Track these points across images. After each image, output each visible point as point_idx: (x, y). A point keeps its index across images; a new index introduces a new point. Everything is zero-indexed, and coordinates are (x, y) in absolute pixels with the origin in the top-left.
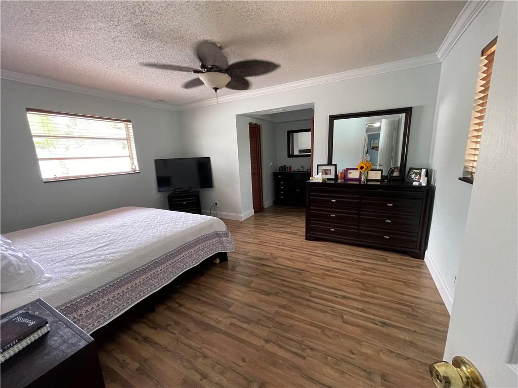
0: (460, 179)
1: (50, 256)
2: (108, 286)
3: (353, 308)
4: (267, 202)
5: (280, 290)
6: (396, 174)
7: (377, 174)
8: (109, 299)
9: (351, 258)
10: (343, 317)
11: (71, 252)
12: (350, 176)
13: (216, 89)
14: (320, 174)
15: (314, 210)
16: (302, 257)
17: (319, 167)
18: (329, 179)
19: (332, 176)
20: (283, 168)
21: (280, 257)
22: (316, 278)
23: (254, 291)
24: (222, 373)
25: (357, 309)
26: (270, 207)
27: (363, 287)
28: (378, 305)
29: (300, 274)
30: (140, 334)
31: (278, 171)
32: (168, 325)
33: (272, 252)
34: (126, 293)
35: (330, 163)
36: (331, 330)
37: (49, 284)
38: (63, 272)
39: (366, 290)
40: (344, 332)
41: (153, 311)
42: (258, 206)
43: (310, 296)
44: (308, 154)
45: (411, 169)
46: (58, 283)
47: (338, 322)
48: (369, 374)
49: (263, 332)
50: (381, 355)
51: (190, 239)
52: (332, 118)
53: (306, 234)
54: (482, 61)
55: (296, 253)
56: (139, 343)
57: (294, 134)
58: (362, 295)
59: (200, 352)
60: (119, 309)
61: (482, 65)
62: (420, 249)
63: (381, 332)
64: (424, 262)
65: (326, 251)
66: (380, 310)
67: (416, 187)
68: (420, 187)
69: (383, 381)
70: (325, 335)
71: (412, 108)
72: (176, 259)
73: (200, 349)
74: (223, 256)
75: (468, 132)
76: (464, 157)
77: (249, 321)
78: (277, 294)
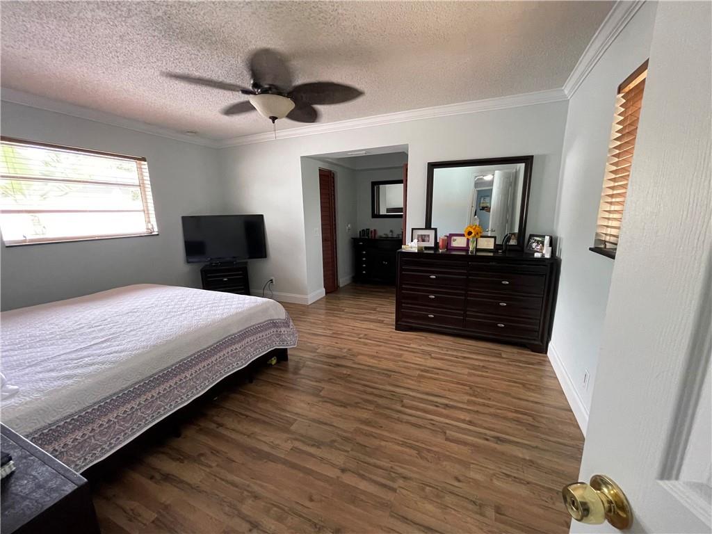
0: (591, 249)
1: (15, 358)
2: (108, 401)
3: (458, 420)
4: (344, 279)
5: (362, 399)
6: (513, 242)
7: (489, 241)
8: (110, 421)
9: (455, 353)
10: (445, 433)
11: (51, 351)
12: (454, 244)
13: (274, 119)
14: (415, 241)
15: (407, 289)
16: (392, 354)
17: (414, 231)
18: (426, 248)
19: (432, 244)
20: (365, 232)
21: (361, 354)
22: (409, 381)
23: (326, 402)
24: (280, 519)
25: (463, 421)
26: (348, 285)
27: (471, 392)
28: (490, 414)
29: (390, 376)
30: (158, 471)
31: (358, 236)
32: (202, 455)
33: (350, 347)
34: (137, 410)
35: (428, 225)
36: (429, 451)
37: (13, 400)
38: (36, 381)
39: (475, 396)
40: (447, 453)
41: (178, 435)
42: (331, 285)
43: (403, 406)
44: (399, 214)
45: (531, 236)
46: (28, 399)
47: (440, 440)
48: (480, 506)
49: (339, 459)
50: (495, 482)
51: (235, 330)
52: (432, 166)
53: (396, 322)
54: (618, 99)
55: (382, 348)
56: (156, 483)
57: (381, 186)
58: (469, 402)
59: (248, 491)
60: (125, 434)
61: (618, 105)
63: (494, 450)
64: (547, 357)
65: (423, 345)
66: (493, 421)
67: (538, 259)
68: (543, 259)
69: (497, 515)
70: (422, 458)
71: (532, 156)
72: (213, 359)
73: (249, 486)
74: (281, 355)
75: (601, 189)
76: (596, 221)
77: (318, 444)
78: (356, 405)
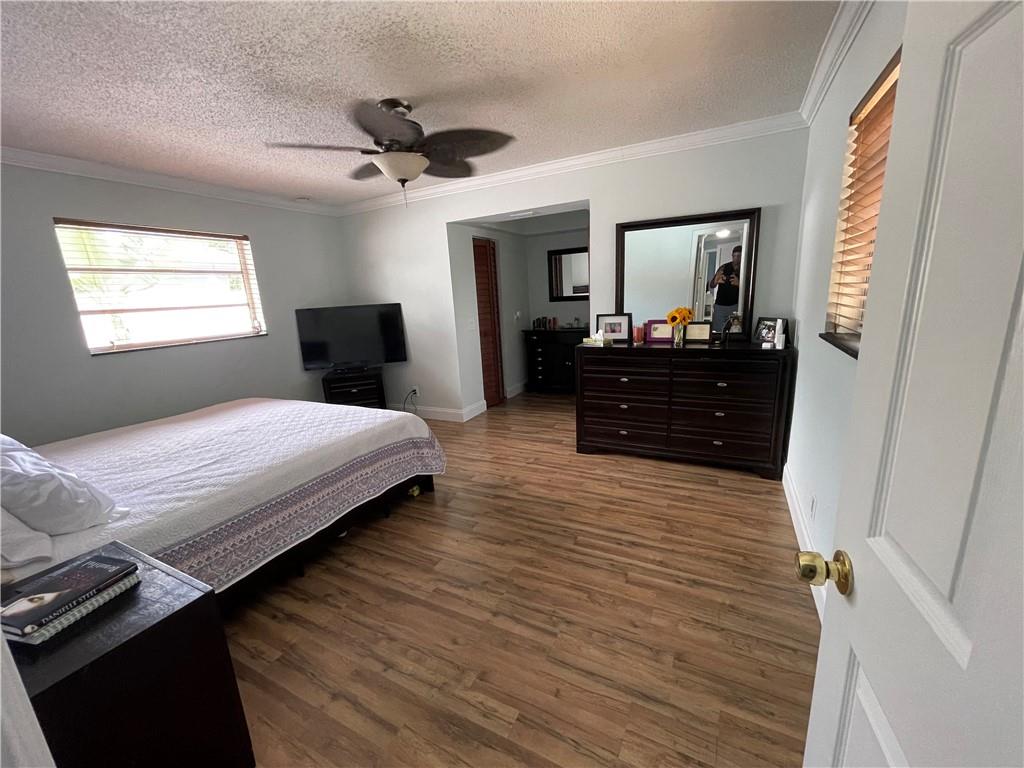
0: (821, 336)
1: (119, 481)
2: (223, 527)
3: (646, 560)
4: (513, 386)
5: (525, 535)
6: (735, 329)
7: (704, 329)
8: (226, 549)
9: (654, 481)
10: (626, 575)
11: (155, 473)
12: (656, 334)
13: (403, 182)
14: (600, 331)
15: (589, 397)
16: (570, 482)
17: (600, 318)
18: (616, 341)
19: (624, 335)
20: (541, 322)
21: (529, 483)
22: (588, 515)
23: (479, 539)
24: (418, 661)
25: (653, 562)
26: (519, 395)
27: (668, 528)
28: (690, 555)
29: (563, 509)
30: (282, 611)
31: (532, 328)
32: (329, 595)
33: (514, 475)
34: (254, 539)
35: (620, 310)
36: (602, 594)
37: (125, 522)
38: (146, 503)
39: (672, 532)
40: (627, 597)
41: (301, 574)
42: (495, 395)
43: (576, 544)
44: (582, 295)
45: (761, 320)
46: (141, 521)
47: (619, 582)
48: (657, 653)
49: (491, 602)
50: (681, 627)
52: (622, 229)
53: (578, 441)
54: (851, 133)
55: (557, 475)
56: (279, 622)
57: (563, 256)
58: (664, 540)
59: (383, 633)
60: (243, 566)
61: (850, 141)
62: (774, 462)
63: (688, 595)
64: (781, 484)
65: (612, 471)
66: (690, 561)
67: (767, 351)
68: (773, 351)
69: (676, 662)
70: (593, 601)
71: (759, 209)
72: (339, 485)
73: (383, 627)
74: (425, 483)
75: (832, 255)
76: (827, 299)
77: (465, 586)
78: (517, 543)
